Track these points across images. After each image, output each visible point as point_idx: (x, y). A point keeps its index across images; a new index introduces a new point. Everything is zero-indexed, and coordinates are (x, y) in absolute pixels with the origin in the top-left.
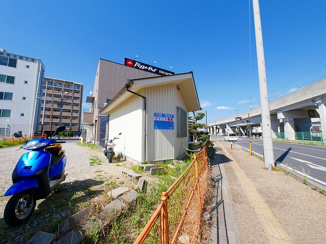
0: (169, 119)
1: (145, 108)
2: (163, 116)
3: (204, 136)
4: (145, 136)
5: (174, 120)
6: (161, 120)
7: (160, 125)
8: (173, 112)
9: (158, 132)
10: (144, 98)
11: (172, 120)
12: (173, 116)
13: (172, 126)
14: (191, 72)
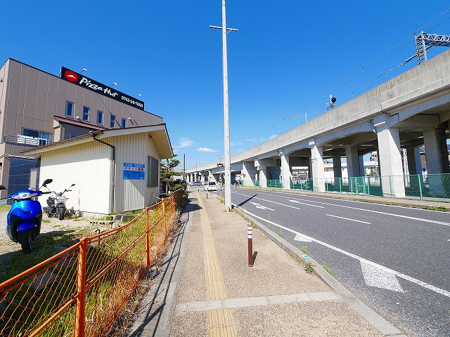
0: (139, 169)
1: (114, 158)
2: (134, 165)
3: (178, 185)
4: (113, 187)
5: (145, 170)
6: (130, 170)
7: (129, 175)
8: (144, 161)
9: (128, 183)
10: (113, 147)
11: (142, 169)
12: (144, 166)
13: (143, 176)
14: (165, 124)
